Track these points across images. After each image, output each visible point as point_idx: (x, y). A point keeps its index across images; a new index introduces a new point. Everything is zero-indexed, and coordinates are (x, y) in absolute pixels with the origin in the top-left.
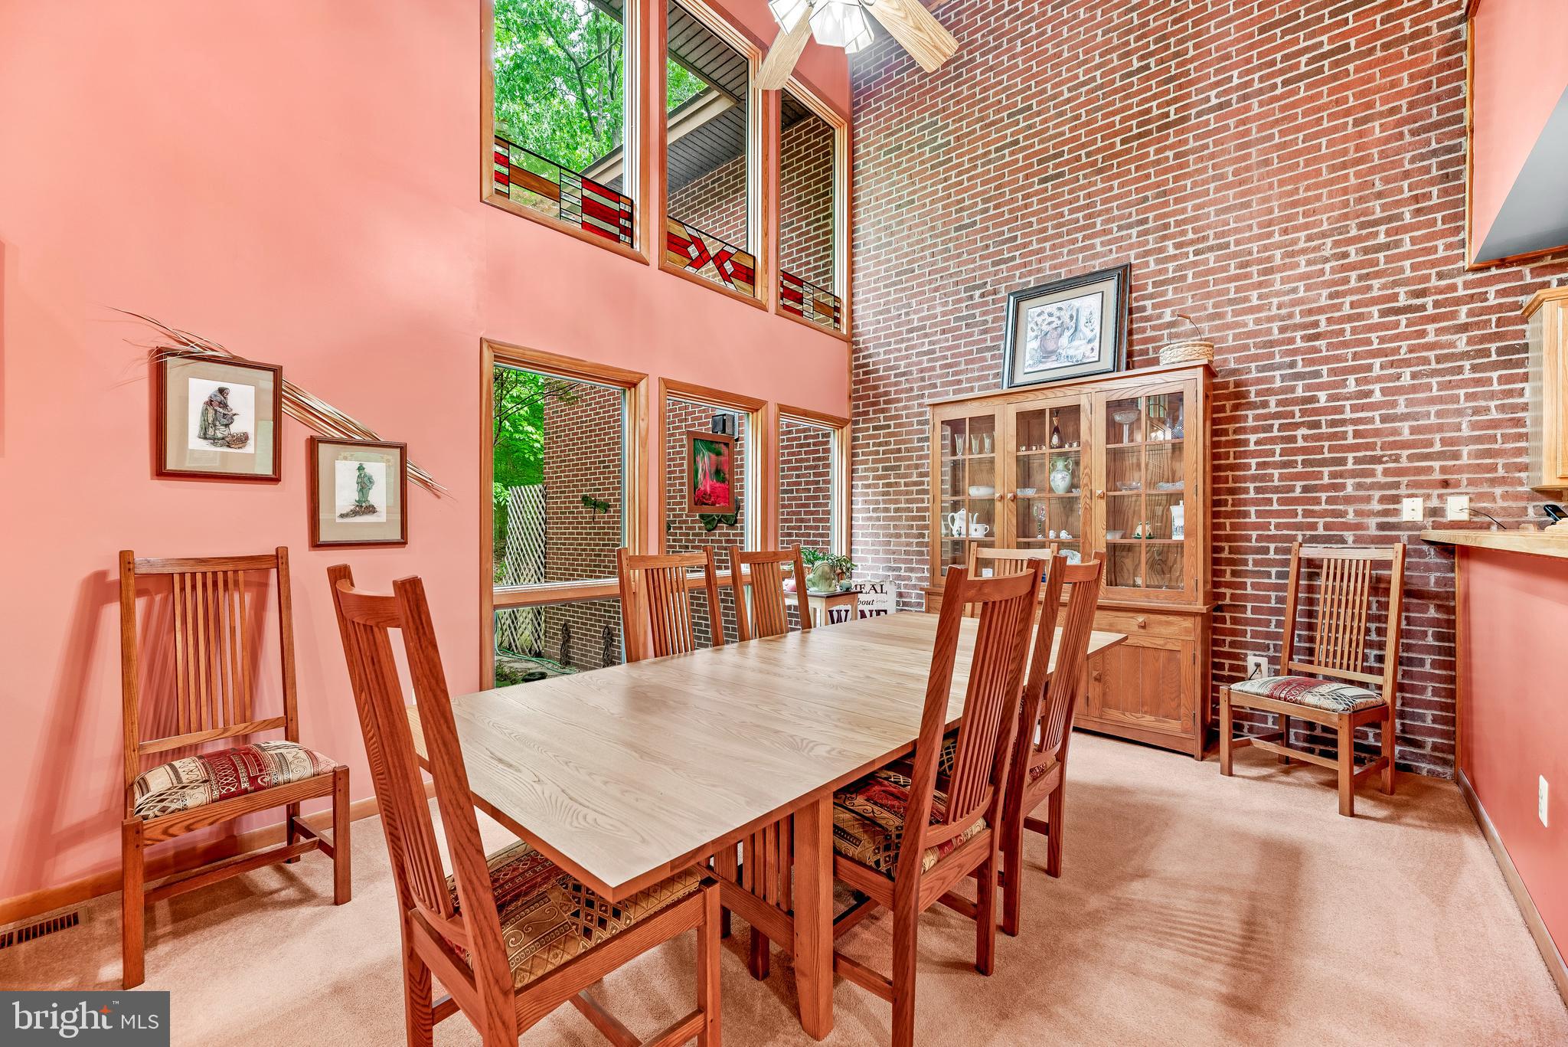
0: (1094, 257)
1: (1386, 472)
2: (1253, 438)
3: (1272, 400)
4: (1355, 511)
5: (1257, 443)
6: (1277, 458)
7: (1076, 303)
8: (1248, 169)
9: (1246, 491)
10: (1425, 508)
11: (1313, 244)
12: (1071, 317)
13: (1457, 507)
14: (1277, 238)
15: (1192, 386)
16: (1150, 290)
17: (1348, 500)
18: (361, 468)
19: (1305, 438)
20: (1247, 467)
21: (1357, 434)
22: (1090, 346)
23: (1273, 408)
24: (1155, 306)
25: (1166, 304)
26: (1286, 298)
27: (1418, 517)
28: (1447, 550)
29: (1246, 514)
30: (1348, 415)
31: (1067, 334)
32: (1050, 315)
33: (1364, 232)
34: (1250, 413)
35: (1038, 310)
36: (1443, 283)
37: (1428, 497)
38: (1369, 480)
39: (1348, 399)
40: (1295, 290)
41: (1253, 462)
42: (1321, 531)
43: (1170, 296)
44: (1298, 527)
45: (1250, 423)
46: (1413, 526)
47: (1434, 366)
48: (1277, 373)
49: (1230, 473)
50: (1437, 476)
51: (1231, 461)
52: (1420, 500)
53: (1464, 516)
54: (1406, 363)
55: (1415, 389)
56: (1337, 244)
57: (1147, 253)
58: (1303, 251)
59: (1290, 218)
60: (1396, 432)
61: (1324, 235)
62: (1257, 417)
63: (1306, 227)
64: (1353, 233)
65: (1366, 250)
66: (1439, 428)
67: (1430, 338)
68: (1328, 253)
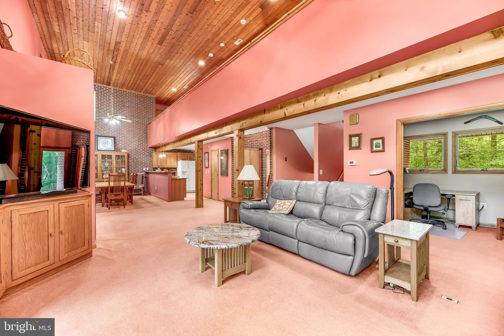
0: (110, 134)
2: (130, 161)
3: (132, 157)
6: (133, 163)
7: (108, 140)
8: (129, 130)
12: (107, 142)
13: (148, 169)
14: (132, 139)
15: (126, 155)
16: (118, 141)
17: (139, 168)
21: (140, 162)
22: (111, 146)
25: (120, 143)
27: (145, 170)
28: (147, 173)
31: (106, 144)
32: (103, 140)
35: (101, 139)
36: (146, 148)
37: (146, 168)
39: (139, 158)
40: (134, 145)
42: (137, 171)
43: (121, 142)
44: (135, 171)
46: (144, 171)
48: (133, 154)
50: (146, 166)
54: (144, 155)
55: (144, 158)
56: (138, 142)
57: (118, 136)
58: (135, 141)
59: (134, 137)
60: (143, 162)
61: (137, 140)
62: (131, 159)
63: (135, 139)
64: (139, 141)
65: (140, 143)
66: (146, 162)
67: (145, 153)
68: (137, 142)
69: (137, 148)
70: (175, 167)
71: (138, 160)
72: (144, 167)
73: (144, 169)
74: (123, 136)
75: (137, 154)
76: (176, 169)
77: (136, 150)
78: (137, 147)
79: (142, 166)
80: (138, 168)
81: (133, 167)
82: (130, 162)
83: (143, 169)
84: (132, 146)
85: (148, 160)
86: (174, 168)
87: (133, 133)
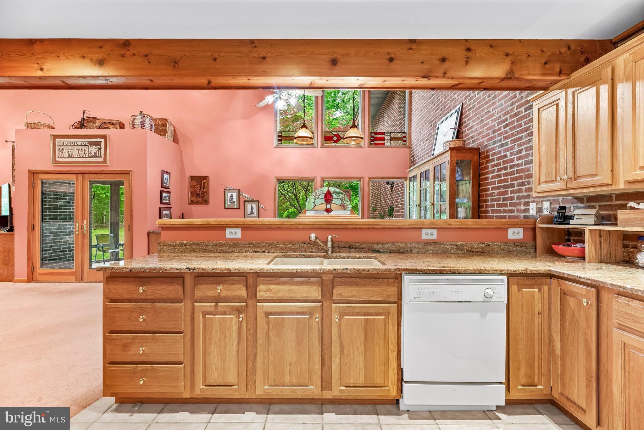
1: (526, 190)
2: (490, 176)
3: (496, 157)
4: (517, 210)
6: (496, 185)
9: (488, 201)
10: (537, 208)
15: (448, 159)
17: (515, 205)
18: (251, 206)
19: (504, 175)
20: (489, 190)
21: (518, 172)
23: (496, 162)
25: (470, 119)
26: (499, 109)
27: (535, 212)
29: (488, 212)
30: (515, 162)
34: (490, 165)
37: (538, 203)
39: (515, 154)
41: (490, 187)
43: (471, 115)
44: (501, 217)
45: (490, 169)
46: (533, 217)
48: (497, 145)
49: (484, 193)
51: (485, 187)
52: (535, 204)
53: (548, 212)
69: (508, 112)
71: (511, 167)
72: (531, 200)
73: (533, 209)
75: (510, 136)
77: (507, 120)
78: (509, 108)
79: (524, 194)
80: (511, 205)
81: (496, 200)
82: (490, 180)
83: (527, 210)
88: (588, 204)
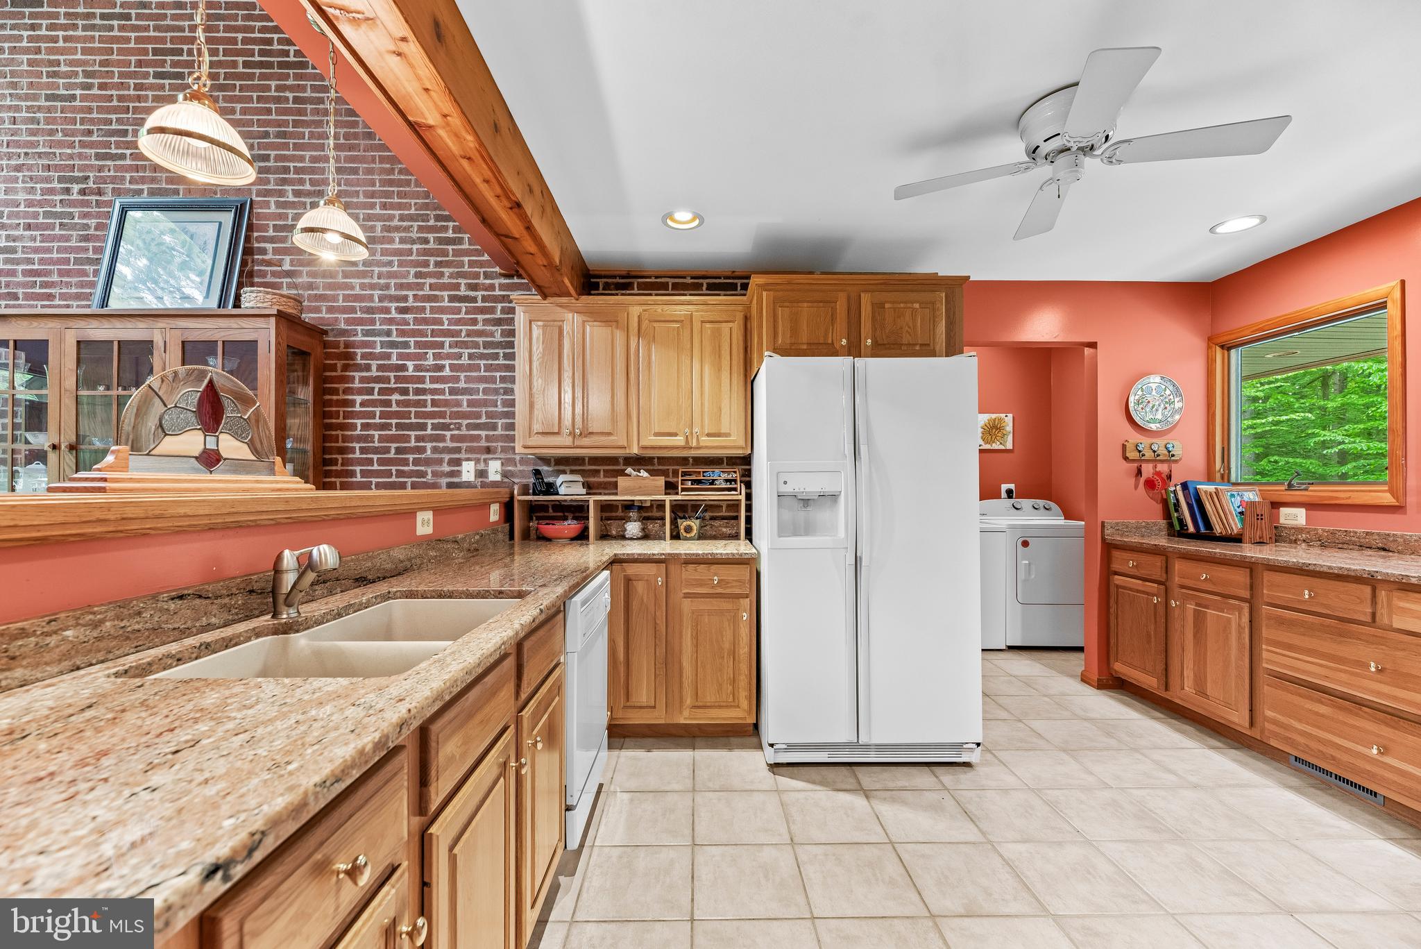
1: (453, 438)
2: (359, 399)
3: (374, 364)
4: (432, 472)
5: (362, 404)
6: (377, 420)
7: (189, 227)
8: (356, 136)
9: (353, 450)
10: (476, 470)
11: (405, 224)
12: (183, 242)
13: (494, 470)
14: (378, 211)
15: (266, 336)
16: (271, 233)
17: (428, 462)
19: (398, 403)
20: (354, 427)
21: (435, 403)
23: (374, 373)
24: (276, 251)
26: (384, 269)
27: (471, 477)
29: (353, 474)
30: (428, 386)
31: (176, 261)
33: (439, 224)
34: (357, 375)
36: (488, 282)
37: (477, 461)
38: (441, 445)
39: (428, 371)
40: (390, 263)
41: (359, 422)
42: (409, 490)
44: (392, 486)
45: (357, 385)
46: (468, 485)
47: (482, 350)
48: (378, 339)
49: (340, 433)
50: (483, 444)
51: (341, 420)
52: (472, 463)
53: (498, 478)
54: (465, 345)
55: (470, 368)
56: (421, 229)
57: (267, 193)
58: (397, 229)
59: (388, 195)
60: (458, 404)
61: (412, 218)
62: (362, 380)
63: (399, 206)
64: (432, 223)
65: (440, 241)
66: (485, 403)
67: (479, 327)
68: (415, 235)
69: (409, 286)
70: (733, 443)
71: (418, 392)
72: (463, 456)
73: (468, 471)
74: (308, 187)
75: (414, 333)
76: (745, 462)
77: (405, 299)
78: (411, 280)
79: (449, 444)
80: (416, 462)
81: (376, 451)
82: (358, 408)
83: (458, 473)
84: (376, 270)
85: (496, 391)
86: (733, 461)
87: (382, 160)
88: (556, 468)
